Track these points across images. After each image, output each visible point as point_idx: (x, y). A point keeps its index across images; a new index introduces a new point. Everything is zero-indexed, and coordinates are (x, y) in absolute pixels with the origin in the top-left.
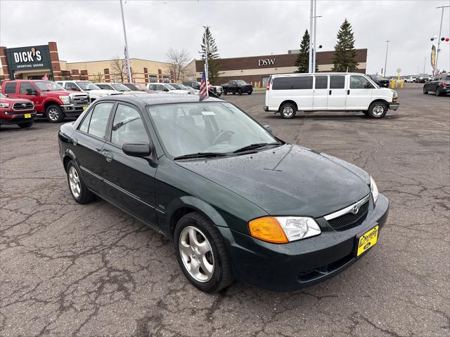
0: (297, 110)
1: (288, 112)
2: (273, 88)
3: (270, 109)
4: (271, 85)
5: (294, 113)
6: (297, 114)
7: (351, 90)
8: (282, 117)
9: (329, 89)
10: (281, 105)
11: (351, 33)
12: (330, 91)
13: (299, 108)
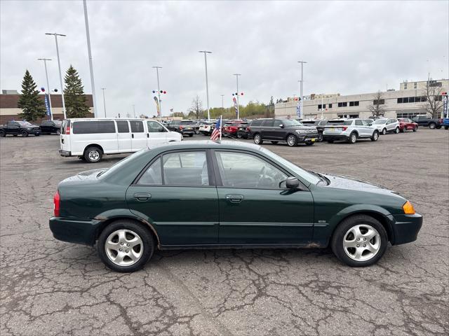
0: (103, 153)
1: (94, 156)
2: (74, 132)
3: (72, 154)
4: (71, 130)
5: (101, 156)
6: (103, 157)
7: (150, 133)
8: (88, 161)
9: (130, 133)
10: (86, 149)
11: (79, 78)
12: (133, 135)
13: (105, 152)
